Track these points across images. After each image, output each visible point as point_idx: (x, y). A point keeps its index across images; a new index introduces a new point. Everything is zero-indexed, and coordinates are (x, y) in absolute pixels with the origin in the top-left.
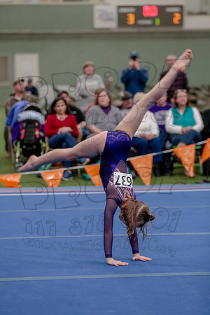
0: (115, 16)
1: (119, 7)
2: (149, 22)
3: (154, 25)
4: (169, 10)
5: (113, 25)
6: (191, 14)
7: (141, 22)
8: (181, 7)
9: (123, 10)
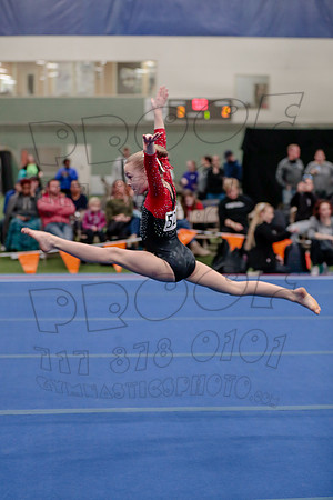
0: (166, 109)
3: (203, 118)
4: (218, 104)
7: (191, 115)
9: (173, 104)
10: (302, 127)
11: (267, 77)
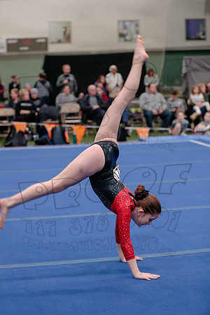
0: (5, 45)
1: (7, 40)
2: (26, 48)
4: (39, 41)
5: (4, 51)
6: (52, 43)
7: (22, 48)
8: (46, 39)
9: (10, 42)
10: (93, 53)
11: (69, 23)
